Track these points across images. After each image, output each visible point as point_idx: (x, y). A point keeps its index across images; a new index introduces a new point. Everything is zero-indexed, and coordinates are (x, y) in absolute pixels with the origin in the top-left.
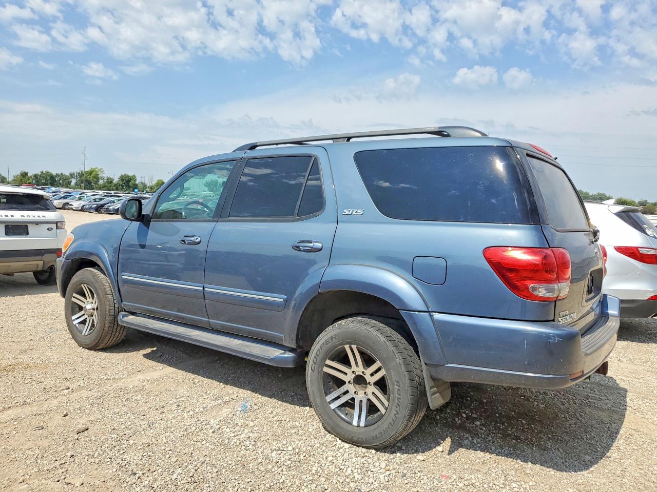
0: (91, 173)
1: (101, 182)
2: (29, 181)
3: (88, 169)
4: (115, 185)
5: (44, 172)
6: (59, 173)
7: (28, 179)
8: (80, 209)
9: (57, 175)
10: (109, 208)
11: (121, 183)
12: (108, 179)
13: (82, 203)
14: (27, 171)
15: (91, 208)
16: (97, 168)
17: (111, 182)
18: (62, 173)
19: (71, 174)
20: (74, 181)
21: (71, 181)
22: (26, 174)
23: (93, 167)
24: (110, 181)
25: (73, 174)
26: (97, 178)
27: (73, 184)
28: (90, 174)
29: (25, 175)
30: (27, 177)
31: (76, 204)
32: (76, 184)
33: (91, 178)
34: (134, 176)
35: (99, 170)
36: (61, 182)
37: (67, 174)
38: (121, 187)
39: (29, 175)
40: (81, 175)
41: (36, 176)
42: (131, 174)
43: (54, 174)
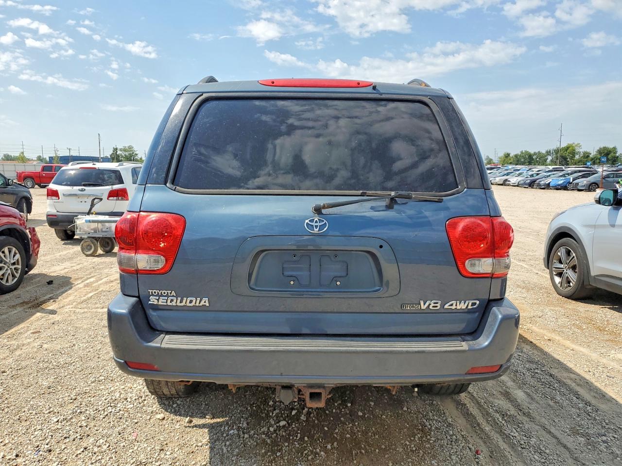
0: (567, 148)
1: (577, 157)
2: (510, 161)
3: (564, 145)
4: (592, 159)
5: (524, 152)
6: (537, 151)
7: (510, 159)
8: (516, 184)
9: (535, 154)
10: (540, 183)
11: (599, 156)
12: (585, 153)
13: (520, 178)
14: (509, 152)
15: (525, 183)
16: (574, 143)
17: (588, 156)
18: (539, 152)
19: (547, 152)
20: (550, 158)
21: (547, 159)
22: (509, 155)
23: (570, 143)
24: (586, 156)
25: (550, 152)
26: (573, 153)
27: (548, 161)
28: (566, 150)
29: (507, 155)
30: (509, 158)
31: (514, 180)
32: (552, 161)
33: (566, 154)
34: (615, 148)
35: (576, 146)
36: (538, 159)
37: (544, 152)
38: (598, 161)
39: (511, 155)
40: (557, 151)
41: (516, 156)
42: (611, 146)
43: (532, 152)
